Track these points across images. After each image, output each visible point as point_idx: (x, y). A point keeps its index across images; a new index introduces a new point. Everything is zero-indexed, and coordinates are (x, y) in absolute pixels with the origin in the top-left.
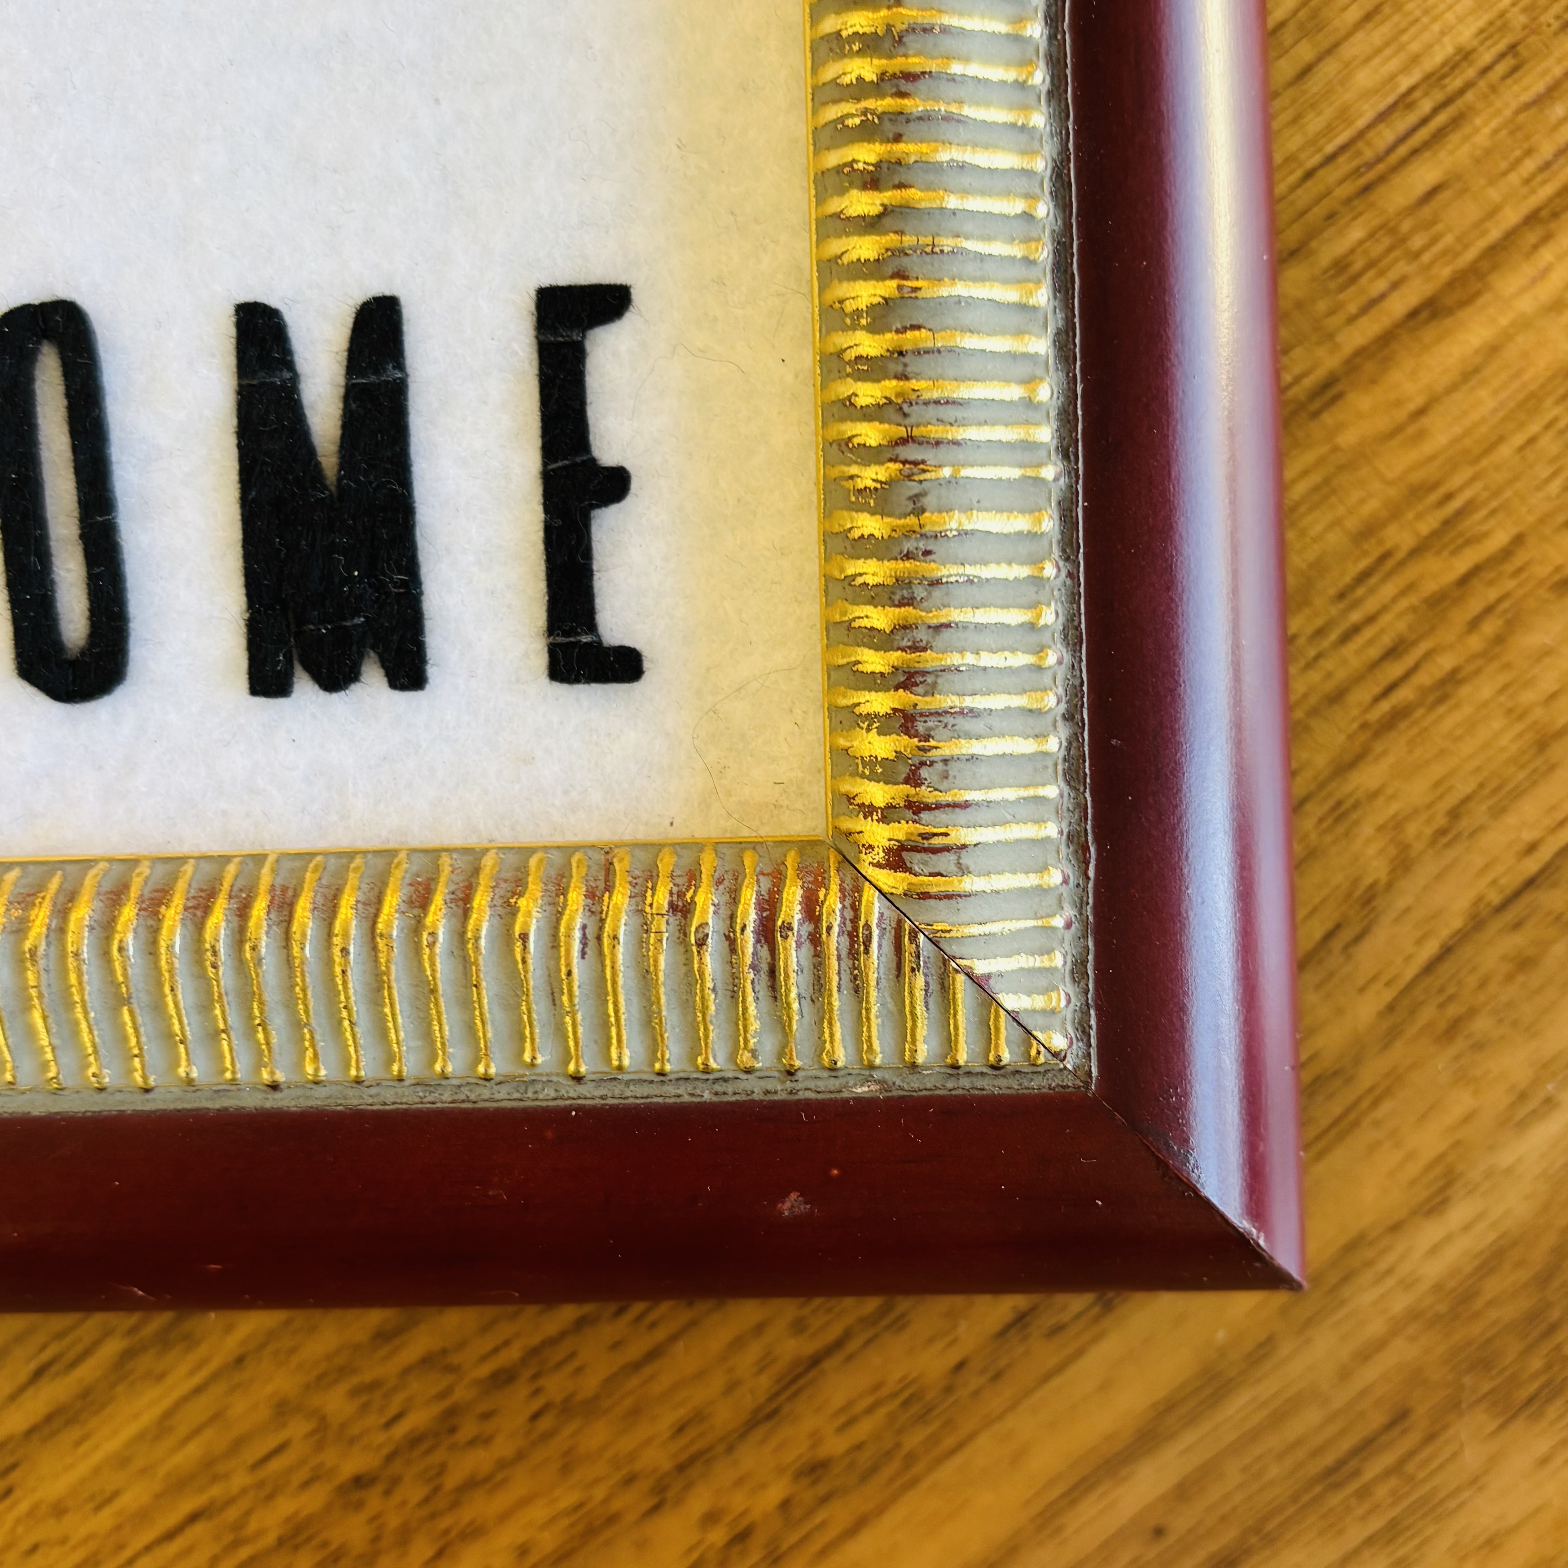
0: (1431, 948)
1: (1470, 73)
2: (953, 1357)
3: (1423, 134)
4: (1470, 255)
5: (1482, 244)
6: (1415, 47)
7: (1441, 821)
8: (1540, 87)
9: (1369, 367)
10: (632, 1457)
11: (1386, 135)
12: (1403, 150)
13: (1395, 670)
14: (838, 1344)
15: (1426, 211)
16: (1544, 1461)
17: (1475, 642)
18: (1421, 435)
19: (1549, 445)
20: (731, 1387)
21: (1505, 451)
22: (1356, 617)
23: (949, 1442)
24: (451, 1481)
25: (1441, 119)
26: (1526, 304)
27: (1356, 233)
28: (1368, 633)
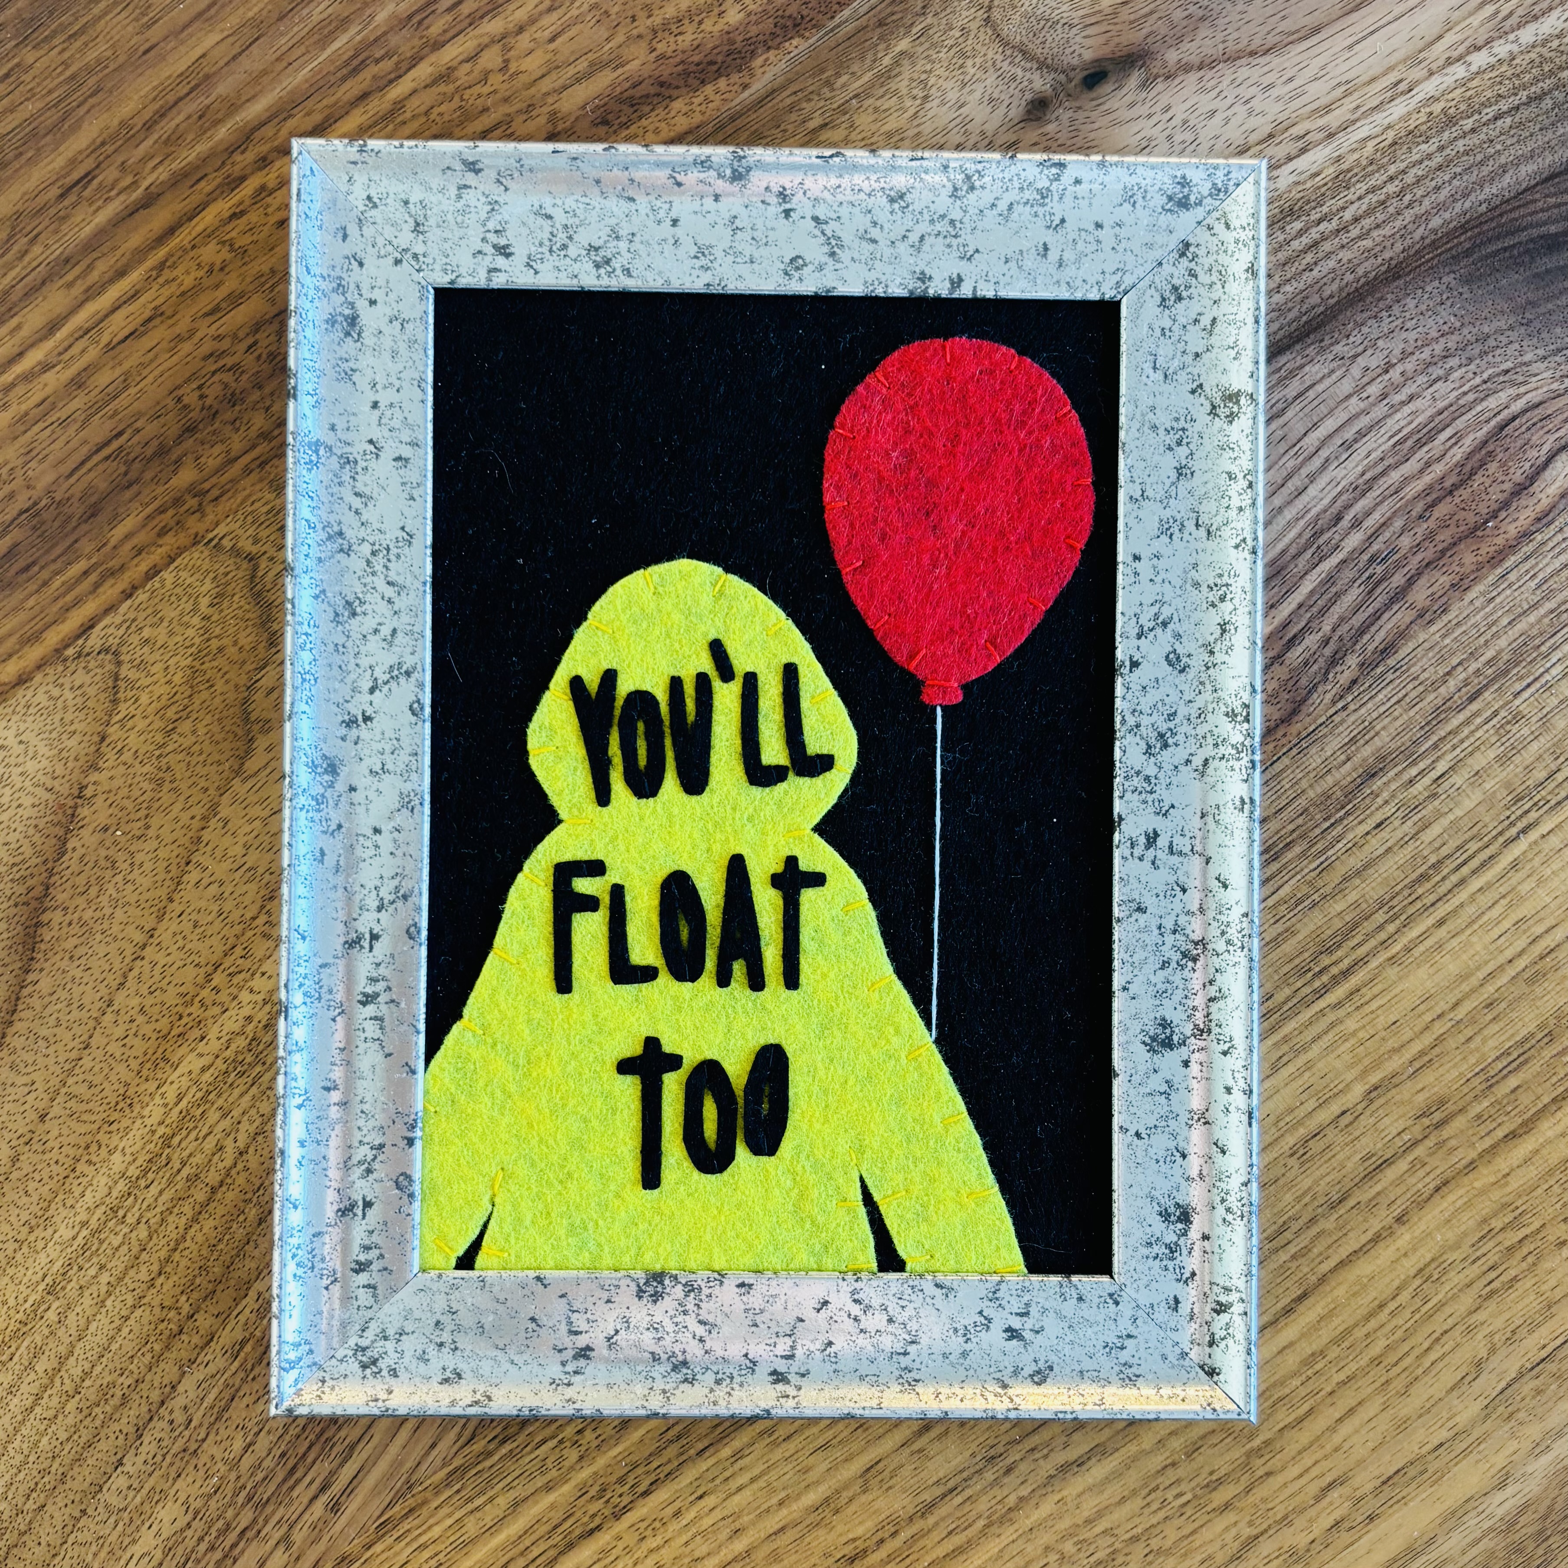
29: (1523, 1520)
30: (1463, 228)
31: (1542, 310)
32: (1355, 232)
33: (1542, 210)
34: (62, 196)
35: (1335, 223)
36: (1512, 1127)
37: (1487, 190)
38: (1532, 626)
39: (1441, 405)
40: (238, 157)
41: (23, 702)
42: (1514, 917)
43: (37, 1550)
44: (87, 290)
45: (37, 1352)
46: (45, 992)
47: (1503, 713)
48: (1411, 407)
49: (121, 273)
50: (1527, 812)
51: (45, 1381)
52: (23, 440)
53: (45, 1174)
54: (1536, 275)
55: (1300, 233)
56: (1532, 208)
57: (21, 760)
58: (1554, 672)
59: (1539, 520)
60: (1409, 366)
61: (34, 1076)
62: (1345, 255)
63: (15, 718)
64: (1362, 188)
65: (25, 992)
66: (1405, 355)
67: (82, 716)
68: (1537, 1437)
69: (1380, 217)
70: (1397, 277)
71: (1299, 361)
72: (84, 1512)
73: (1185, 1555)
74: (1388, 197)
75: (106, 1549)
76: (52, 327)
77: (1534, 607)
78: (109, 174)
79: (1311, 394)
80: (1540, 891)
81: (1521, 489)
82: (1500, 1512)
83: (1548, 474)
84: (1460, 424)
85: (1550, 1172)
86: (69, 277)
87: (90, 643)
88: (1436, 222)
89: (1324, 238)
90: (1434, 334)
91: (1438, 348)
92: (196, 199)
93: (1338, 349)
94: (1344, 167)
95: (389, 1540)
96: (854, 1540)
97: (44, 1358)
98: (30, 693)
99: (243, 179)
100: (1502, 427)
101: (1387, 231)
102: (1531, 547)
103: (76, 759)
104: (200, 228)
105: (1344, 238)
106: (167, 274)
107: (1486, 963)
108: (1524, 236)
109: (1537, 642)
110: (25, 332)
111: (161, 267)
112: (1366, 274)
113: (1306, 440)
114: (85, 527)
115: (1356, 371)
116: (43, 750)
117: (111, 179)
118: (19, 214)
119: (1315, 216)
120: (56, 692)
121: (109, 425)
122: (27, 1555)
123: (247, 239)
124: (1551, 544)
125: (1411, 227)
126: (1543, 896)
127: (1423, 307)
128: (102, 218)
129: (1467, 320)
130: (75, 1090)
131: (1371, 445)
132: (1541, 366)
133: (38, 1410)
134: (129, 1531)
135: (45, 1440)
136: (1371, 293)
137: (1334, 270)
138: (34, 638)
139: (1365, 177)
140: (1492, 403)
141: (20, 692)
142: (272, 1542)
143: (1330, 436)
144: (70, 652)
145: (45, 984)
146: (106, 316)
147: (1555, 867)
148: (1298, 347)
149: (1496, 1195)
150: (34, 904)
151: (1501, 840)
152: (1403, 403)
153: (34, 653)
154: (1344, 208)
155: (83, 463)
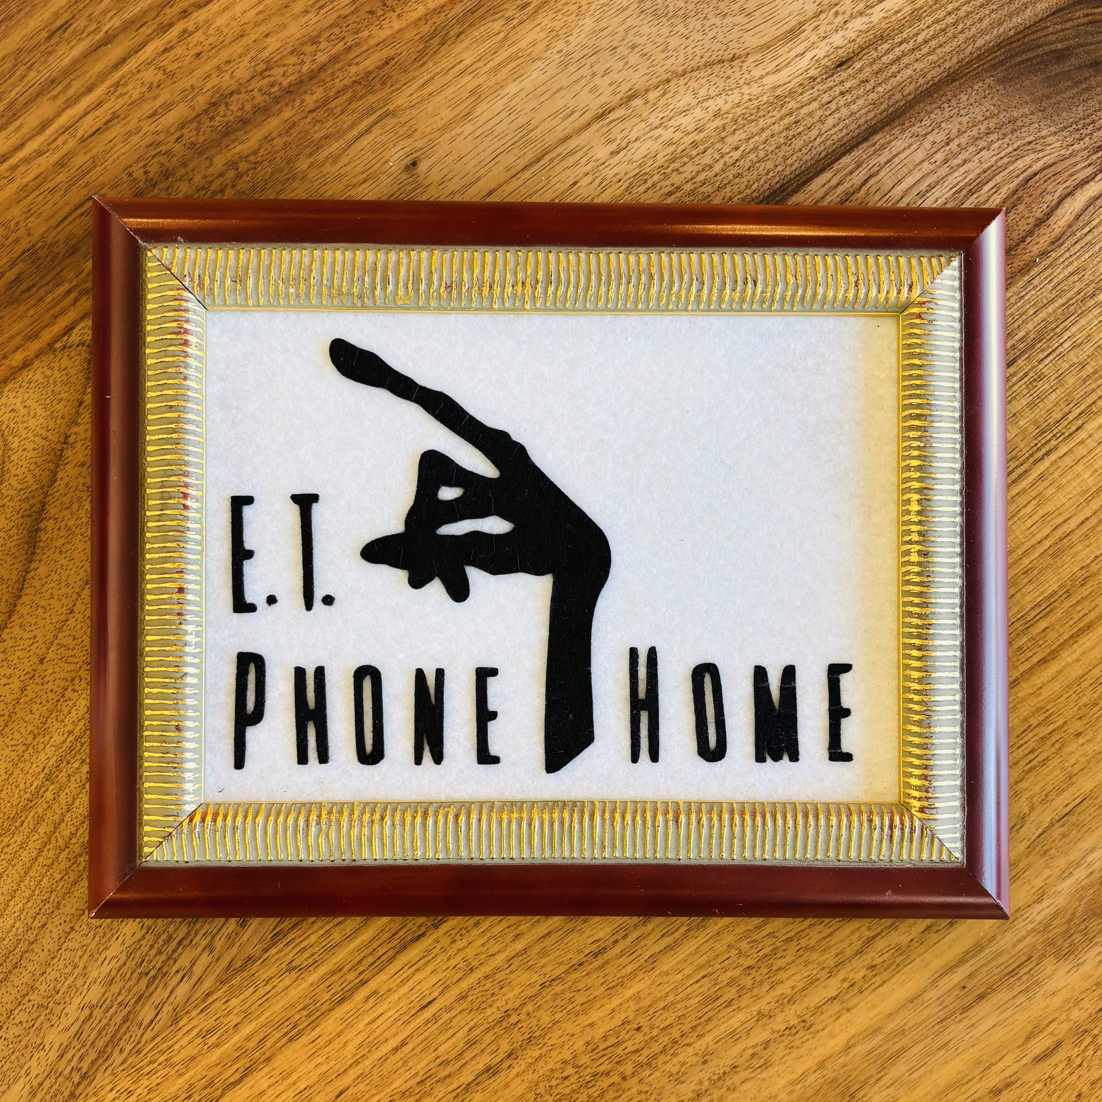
0: (1040, 831)
1: (1056, 597)
2: (910, 937)
3: (1044, 613)
4: (1055, 645)
5: (1058, 643)
6: (1042, 590)
7: (1043, 797)
8: (1075, 602)
9: (1027, 676)
10: (824, 963)
11: (1034, 613)
12: (1038, 617)
13: (1032, 756)
14: (879, 934)
15: (1043, 634)
16: (1069, 972)
17: (1053, 750)
18: (1040, 694)
19: (1074, 697)
20: (850, 944)
21: (1063, 698)
22: (1022, 742)
23: (909, 961)
24: (774, 968)
25: (1048, 609)
26: (1069, 660)
27: (1025, 640)
28: (1025, 746)
29: (1055, 923)
30: (999, 46)
31: (1053, 101)
32: (925, 50)
33: (1053, 33)
34: (49, 38)
35: (911, 45)
36: (1043, 655)
37: (1014, 20)
38: (1050, 315)
39: (985, 166)
40: (167, 10)
41: (27, 380)
42: (1042, 512)
43: (42, 954)
44: (67, 101)
45: (39, 820)
46: (43, 576)
47: (1031, 374)
48: (965, 168)
49: (90, 90)
50: (1049, 441)
51: (45, 839)
52: (24, 203)
53: (44, 698)
54: (1049, 78)
55: (888, 52)
56: (1045, 32)
57: (25, 418)
58: (1066, 345)
59: (1053, 243)
60: (963, 140)
61: (35, 633)
62: (919, 66)
63: (22, 390)
64: (930, 20)
65: (29, 576)
66: (960, 133)
67: (66, 388)
68: (1063, 866)
69: (943, 40)
70: (954, 80)
71: (888, 138)
72: (72, 929)
73: (825, 950)
74: (947, 26)
75: (88, 954)
76: (44, 126)
77: (1052, 301)
78: (81, 22)
79: (897, 160)
80: (1059, 495)
81: (1040, 222)
82: (1039, 918)
83: (1059, 212)
84: (998, 179)
85: (1069, 686)
86: (55, 92)
87: (71, 339)
88: (980, 42)
89: (904, 55)
90: (980, 118)
91: (983, 128)
92: (140, 39)
93: (914, 129)
94: (917, 6)
95: (280, 946)
96: (597, 941)
97: (45, 823)
98: (31, 374)
99: (171, 25)
100: (1027, 180)
101: (947, 49)
102: (1048, 262)
103: (63, 418)
104: (142, 58)
105: (918, 54)
106: (120, 90)
107: (1023, 543)
108: (1040, 51)
109: (1054, 325)
110: (25, 130)
111: (117, 85)
112: (933, 78)
113: (894, 191)
114: (68, 261)
115: (927, 144)
116: (40, 411)
117: (82, 25)
118: (20, 51)
119: (897, 40)
120: (49, 373)
121: (84, 192)
122: (36, 958)
123: (175, 65)
124: (1062, 259)
125: (963, 46)
126: (1061, 498)
127: (972, 100)
128: (76, 52)
129: (1002, 107)
130: (64, 641)
131: (938, 194)
132: (1053, 139)
133: (41, 859)
134: (103, 941)
135: (45, 880)
136: (936, 91)
137: (911, 77)
138: (34, 336)
139: (931, 13)
140: (1020, 164)
141: (25, 373)
142: (201, 948)
143: (910, 188)
144: (58, 345)
145: (43, 570)
146: (80, 118)
147: (1068, 478)
148: (887, 128)
149: (1034, 701)
150: (35, 516)
151: (1032, 460)
152: (959, 166)
153: (35, 346)
154: (917, 34)
155: (66, 218)
